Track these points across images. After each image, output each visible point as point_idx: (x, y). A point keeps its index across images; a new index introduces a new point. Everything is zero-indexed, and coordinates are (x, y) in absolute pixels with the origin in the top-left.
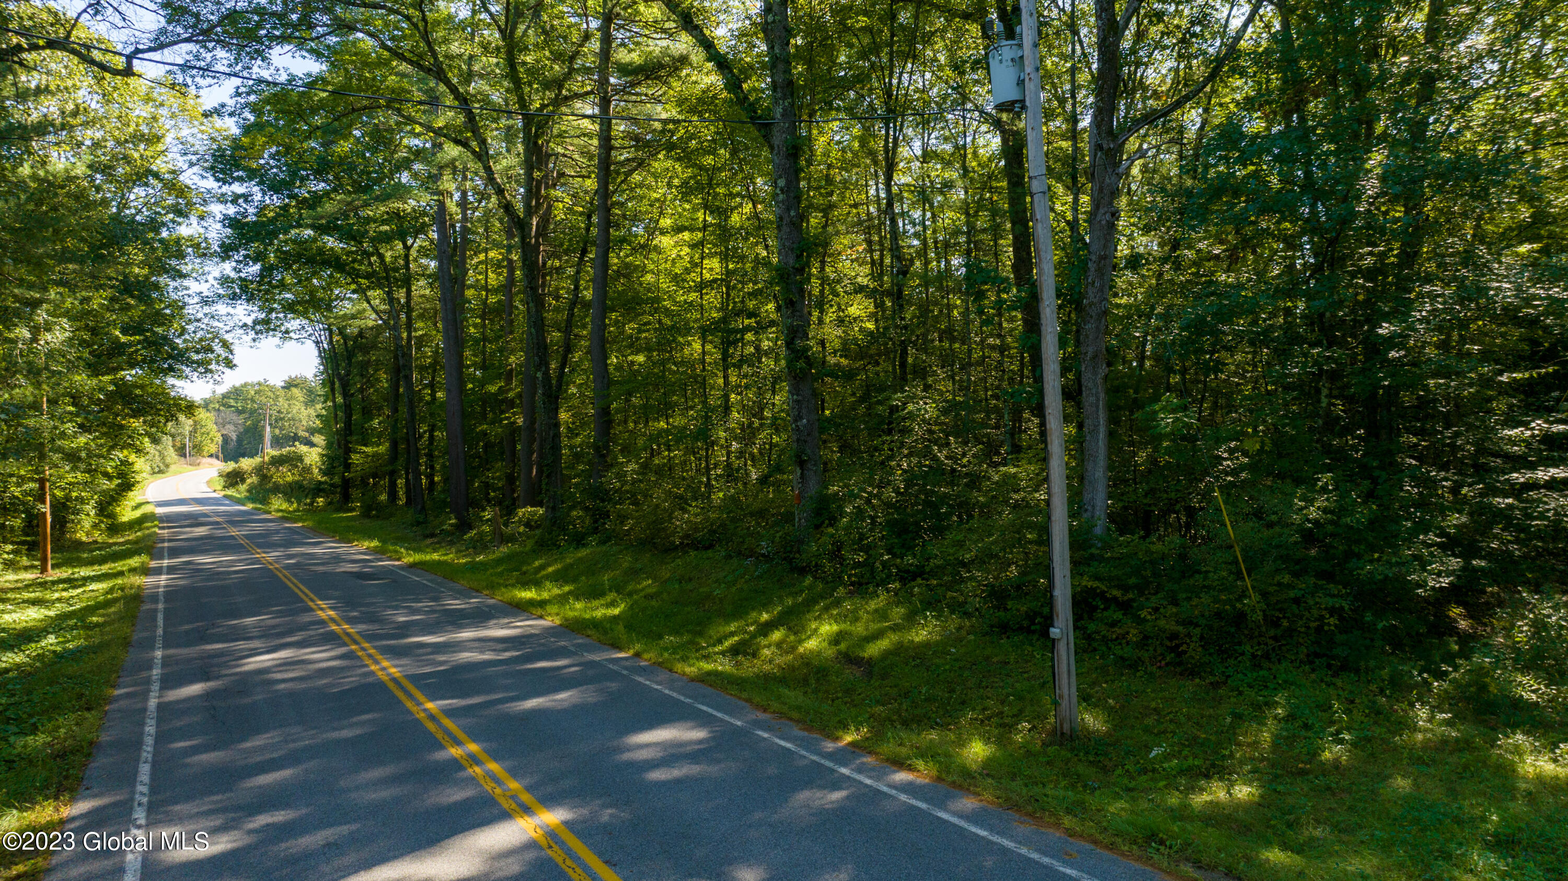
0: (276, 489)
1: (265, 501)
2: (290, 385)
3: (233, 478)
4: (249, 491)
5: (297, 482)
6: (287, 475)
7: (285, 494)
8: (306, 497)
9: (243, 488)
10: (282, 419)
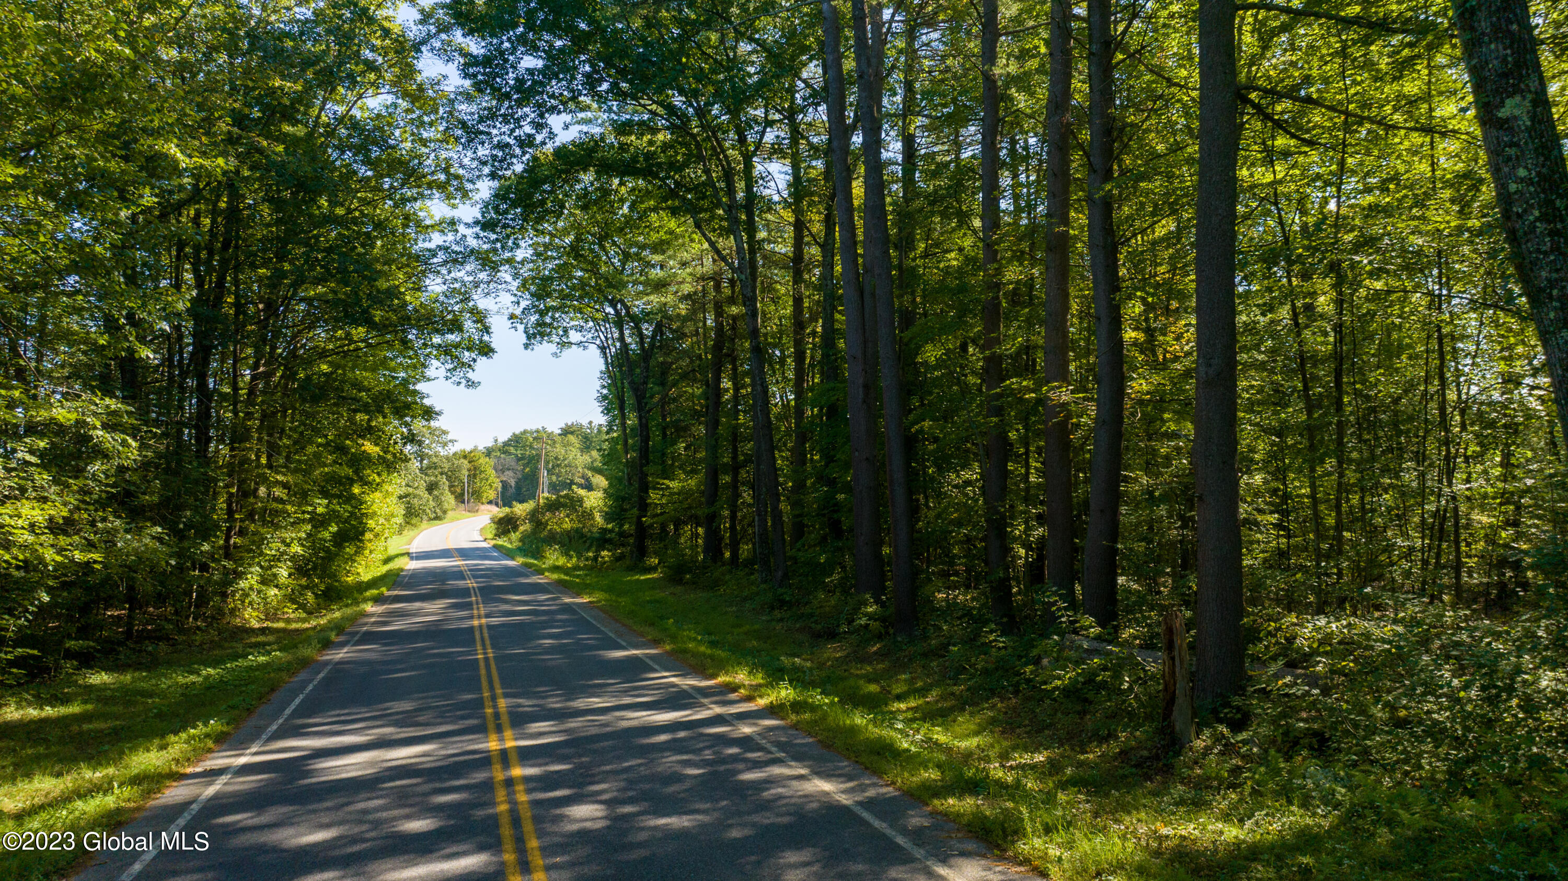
0: (552, 539)
1: (538, 554)
2: (567, 431)
3: (505, 525)
4: (521, 540)
5: (577, 531)
6: (565, 522)
7: (562, 545)
8: (588, 550)
9: (515, 536)
10: (558, 466)
